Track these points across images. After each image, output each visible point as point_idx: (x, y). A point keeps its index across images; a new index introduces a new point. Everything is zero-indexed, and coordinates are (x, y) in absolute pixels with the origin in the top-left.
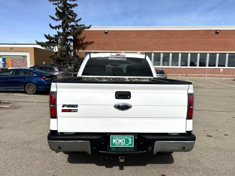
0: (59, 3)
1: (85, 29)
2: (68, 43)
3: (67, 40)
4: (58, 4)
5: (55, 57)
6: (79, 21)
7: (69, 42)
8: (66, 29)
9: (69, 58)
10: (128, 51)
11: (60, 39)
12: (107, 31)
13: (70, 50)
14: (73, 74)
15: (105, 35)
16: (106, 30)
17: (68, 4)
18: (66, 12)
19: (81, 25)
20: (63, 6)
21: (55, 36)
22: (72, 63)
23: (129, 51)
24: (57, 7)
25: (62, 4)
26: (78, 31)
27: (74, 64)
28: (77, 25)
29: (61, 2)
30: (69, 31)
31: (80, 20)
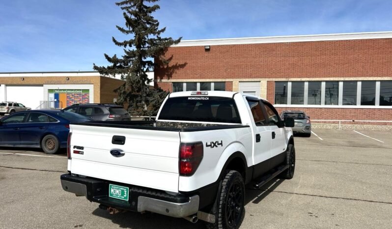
0: (132, 6)
1: (172, 44)
2: (145, 67)
3: (144, 64)
4: (130, 7)
5: (122, 91)
6: (161, 33)
7: (147, 66)
8: (142, 46)
9: (146, 93)
10: (244, 80)
11: (131, 62)
12: (208, 48)
13: (148, 79)
14: (151, 118)
15: (206, 54)
16: (208, 46)
17: (146, 7)
18: (142, 19)
19: (166, 39)
20: (137, 10)
21: (124, 57)
22: (151, 100)
23: (247, 80)
24: (126, 12)
25: (135, 7)
26: (161, 48)
27: (154, 102)
28: (159, 39)
29: (135, 5)
30: (147, 49)
31: (163, 30)
